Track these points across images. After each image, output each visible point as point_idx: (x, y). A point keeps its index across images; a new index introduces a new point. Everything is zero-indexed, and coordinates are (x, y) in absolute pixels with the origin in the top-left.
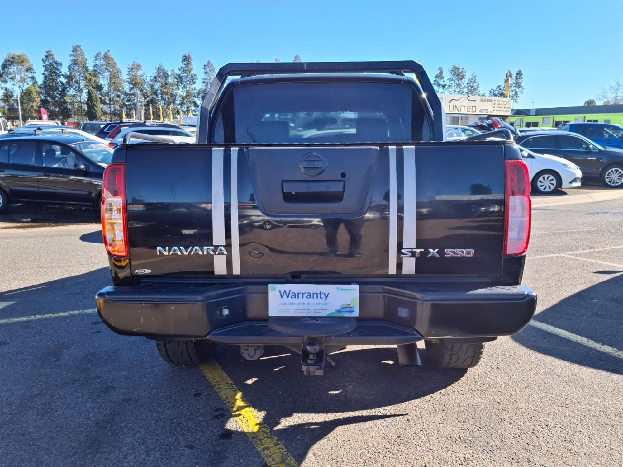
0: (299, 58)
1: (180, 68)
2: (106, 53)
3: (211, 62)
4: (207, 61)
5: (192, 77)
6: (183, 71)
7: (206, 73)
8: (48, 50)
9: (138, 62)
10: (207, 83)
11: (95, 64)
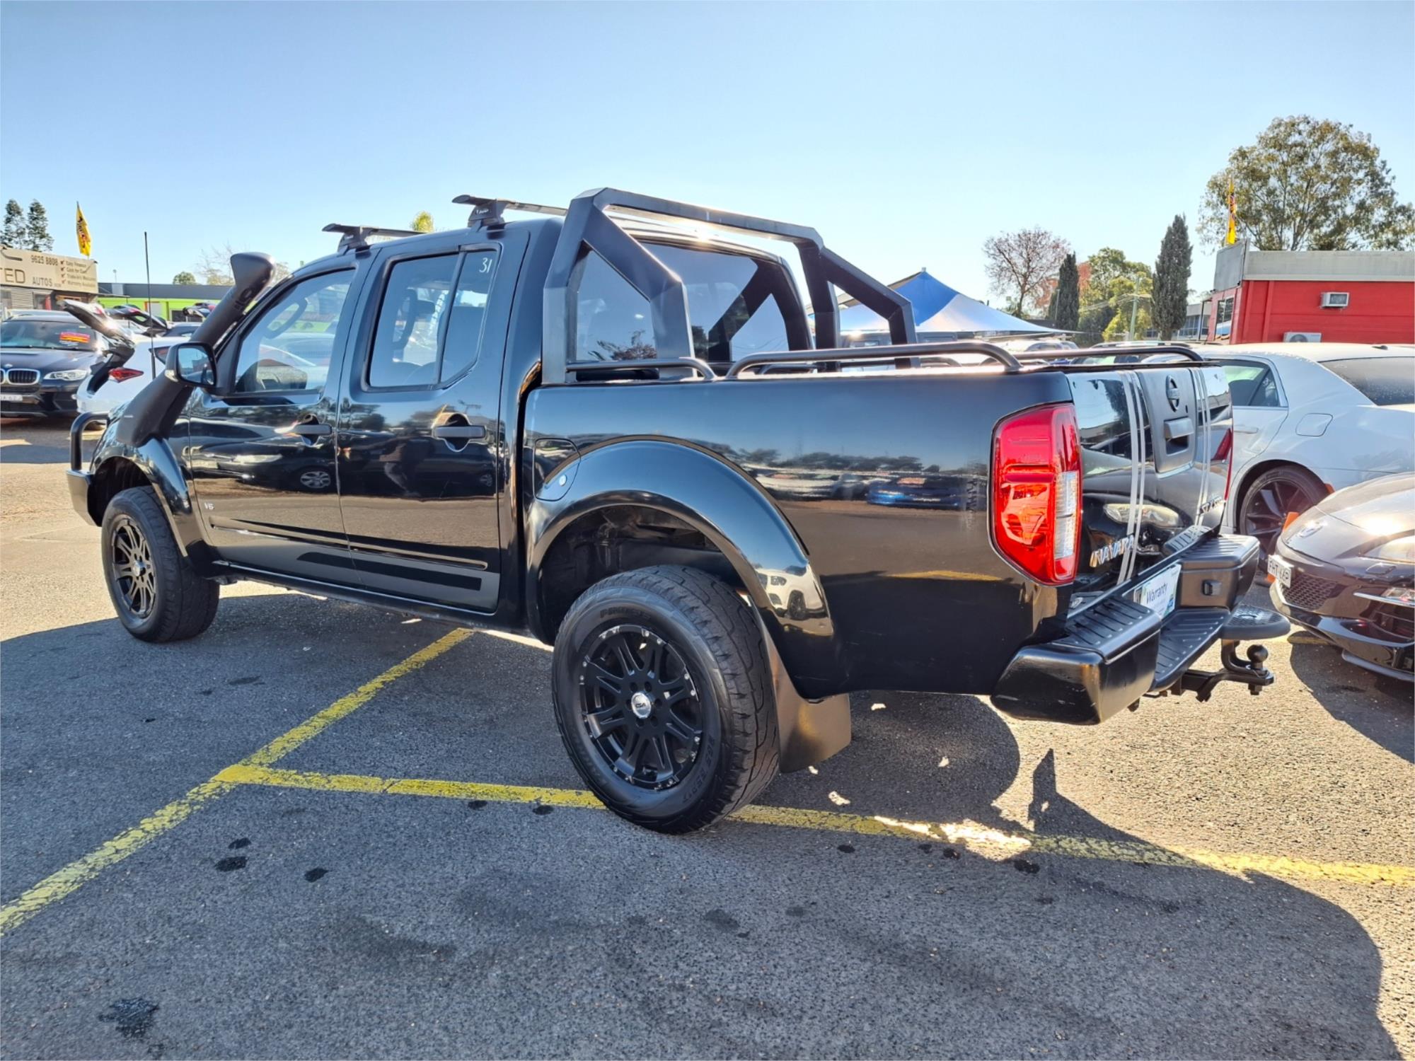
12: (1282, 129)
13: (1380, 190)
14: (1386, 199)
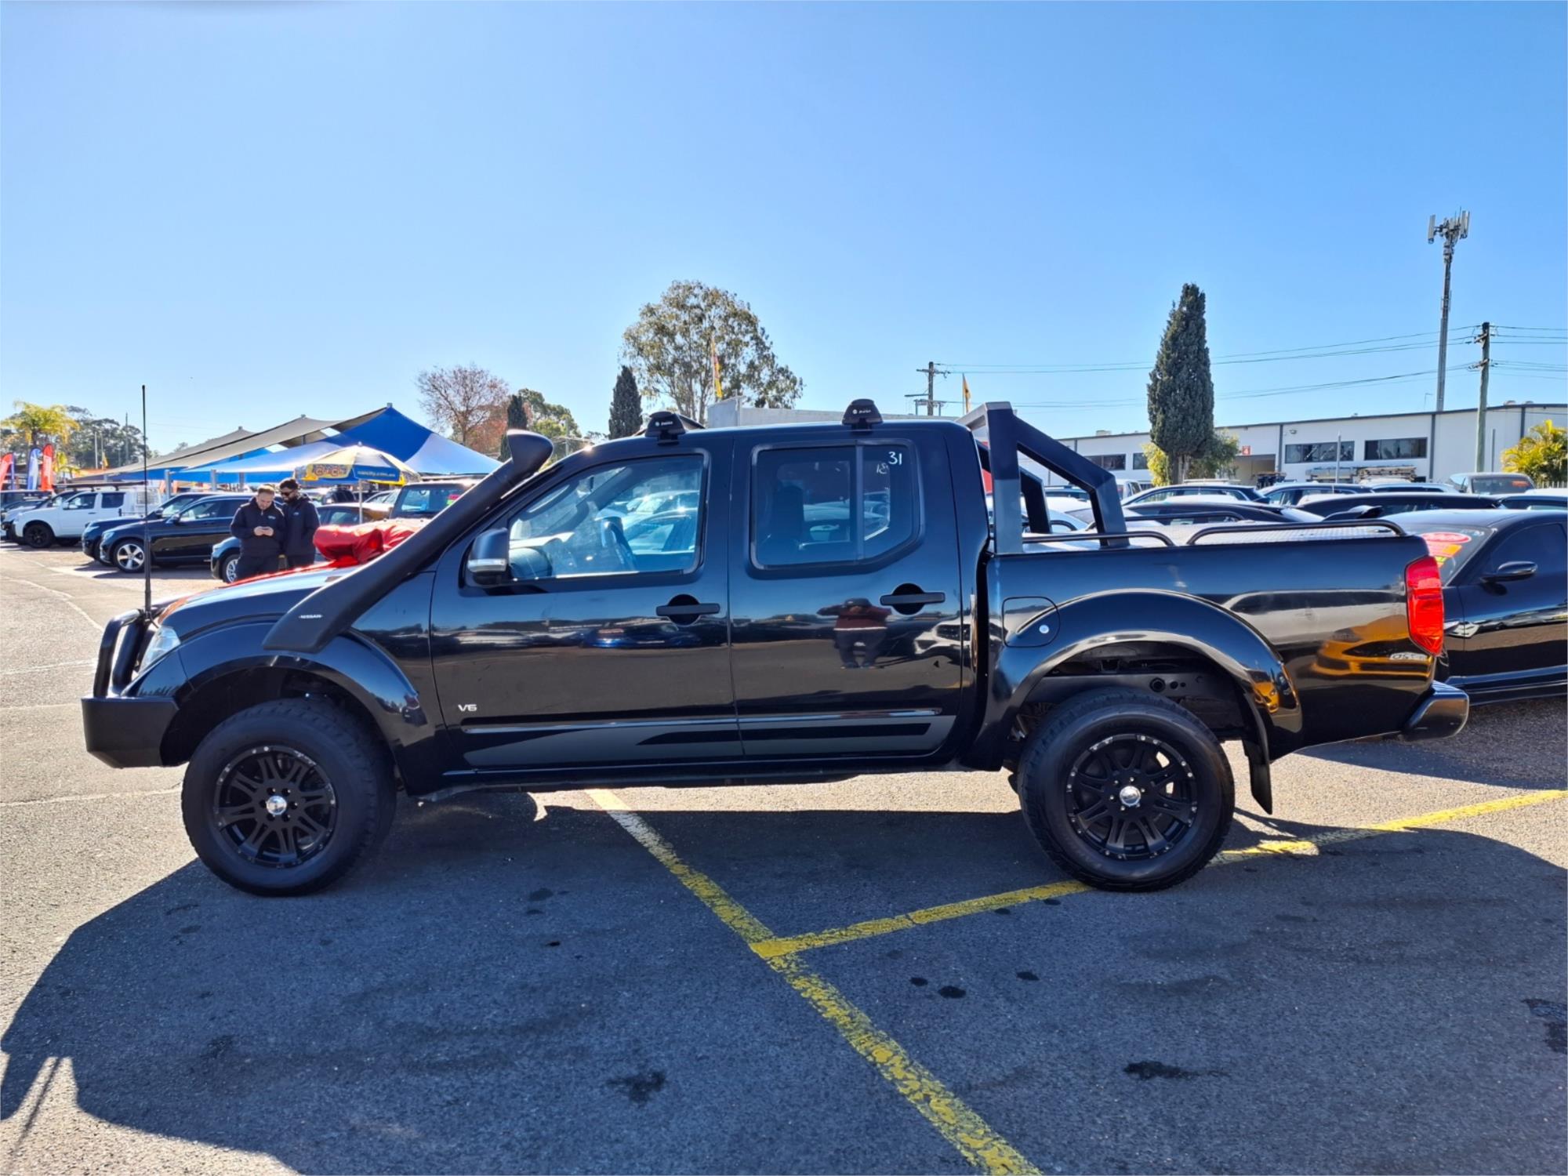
12: (681, 291)
13: (765, 353)
14: (769, 360)
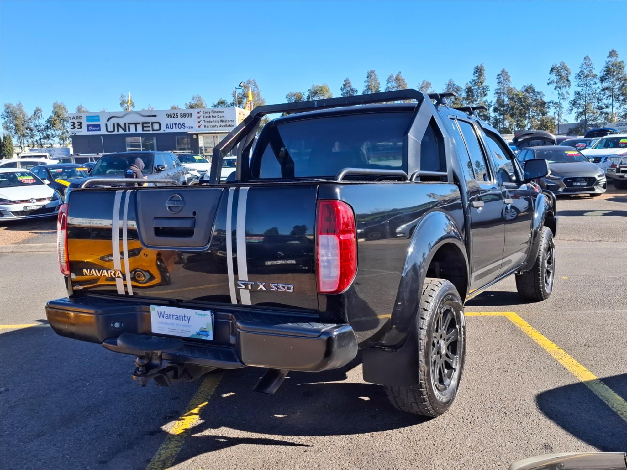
0: (615, 52)
1: (471, 81)
2: (398, 75)
3: (506, 70)
4: (501, 70)
5: (484, 89)
6: (475, 84)
7: (499, 83)
8: (346, 79)
9: (428, 80)
10: (501, 93)
11: (387, 87)
